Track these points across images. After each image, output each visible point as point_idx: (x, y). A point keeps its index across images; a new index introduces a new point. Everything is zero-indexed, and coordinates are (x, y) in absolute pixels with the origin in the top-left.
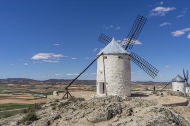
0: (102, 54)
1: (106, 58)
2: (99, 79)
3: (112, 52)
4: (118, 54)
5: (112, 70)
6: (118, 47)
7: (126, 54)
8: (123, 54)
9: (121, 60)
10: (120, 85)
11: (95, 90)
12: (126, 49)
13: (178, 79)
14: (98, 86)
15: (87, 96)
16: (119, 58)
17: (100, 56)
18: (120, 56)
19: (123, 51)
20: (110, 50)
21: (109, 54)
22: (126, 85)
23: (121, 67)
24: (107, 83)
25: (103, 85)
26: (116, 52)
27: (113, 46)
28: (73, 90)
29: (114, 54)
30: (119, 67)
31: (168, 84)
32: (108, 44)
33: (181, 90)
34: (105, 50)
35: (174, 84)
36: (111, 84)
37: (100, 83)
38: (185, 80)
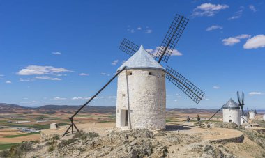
0: (125, 68)
1: (131, 74)
2: (121, 105)
3: (140, 66)
4: (148, 69)
5: (139, 93)
6: (148, 59)
7: (159, 69)
8: (155, 69)
9: (152, 77)
10: (151, 113)
11: (115, 121)
12: (159, 62)
13: (231, 105)
14: (118, 116)
15: (103, 130)
16: (150, 74)
18: (151, 71)
19: (155, 64)
20: (136, 63)
21: (135, 69)
22: (159, 114)
23: (152, 87)
24: (132, 111)
25: (126, 114)
26: (145, 65)
27: (142, 57)
28: (81, 121)
29: (142, 69)
30: (149, 88)
31: (218, 112)
32: (133, 54)
33: (234, 120)
34: (129, 63)
35: (226, 112)
36: (137, 113)
37: (122, 111)
38: (239, 107)
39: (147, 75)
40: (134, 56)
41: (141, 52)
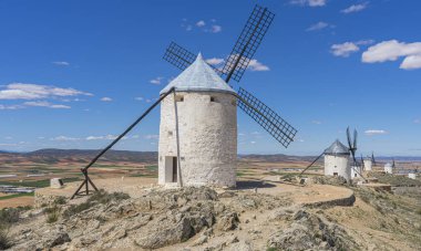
0: (173, 90)
1: (182, 100)
2: (165, 148)
3: (196, 87)
4: (209, 91)
5: (195, 129)
6: (209, 76)
7: (228, 93)
8: (221, 92)
9: (216, 105)
10: (214, 161)
11: (155, 175)
12: (227, 81)
13: (336, 149)
14: (162, 166)
15: (136, 189)
16: (212, 100)
17: (166, 94)
18: (214, 96)
19: (221, 85)
20: (191, 82)
21: (189, 91)
22: (226, 163)
23: (216, 122)
24: (183, 158)
25: (174, 163)
26: (204, 86)
27: (198, 73)
28: (101, 175)
29: (200, 92)
30: (210, 122)
31: (317, 161)
32: (186, 67)
33: (341, 172)
34: (181, 81)
35: (329, 160)
36: (192, 161)
37: (167, 158)
38: (349, 152)
39: (208, 101)
40: (187, 71)
41: (198, 64)
